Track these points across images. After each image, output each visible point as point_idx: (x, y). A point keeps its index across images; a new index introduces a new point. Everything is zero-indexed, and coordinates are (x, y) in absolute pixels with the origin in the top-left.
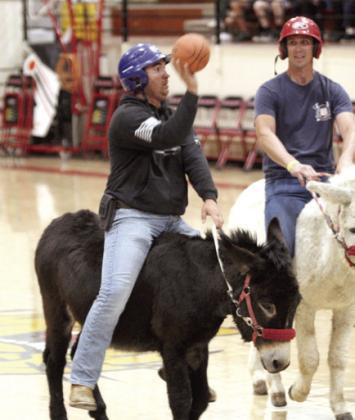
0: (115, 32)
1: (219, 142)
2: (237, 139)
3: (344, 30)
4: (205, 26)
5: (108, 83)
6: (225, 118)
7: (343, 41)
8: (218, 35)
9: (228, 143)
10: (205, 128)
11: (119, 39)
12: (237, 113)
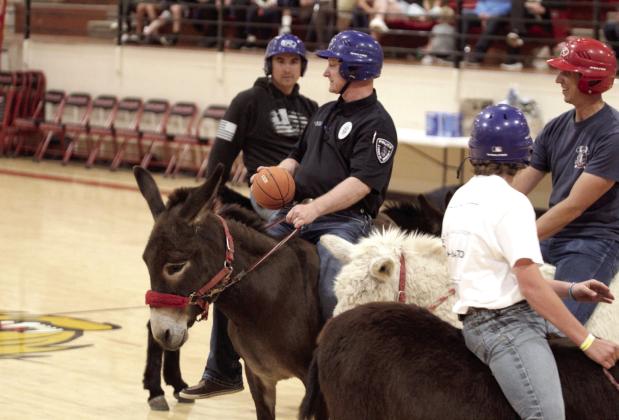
0: (18, 29)
1: (115, 143)
2: (134, 141)
3: (245, 37)
4: (108, 27)
5: (8, 79)
6: (123, 119)
7: (244, 48)
8: (120, 36)
9: (124, 145)
10: (103, 128)
11: (21, 36)
12: (135, 116)
